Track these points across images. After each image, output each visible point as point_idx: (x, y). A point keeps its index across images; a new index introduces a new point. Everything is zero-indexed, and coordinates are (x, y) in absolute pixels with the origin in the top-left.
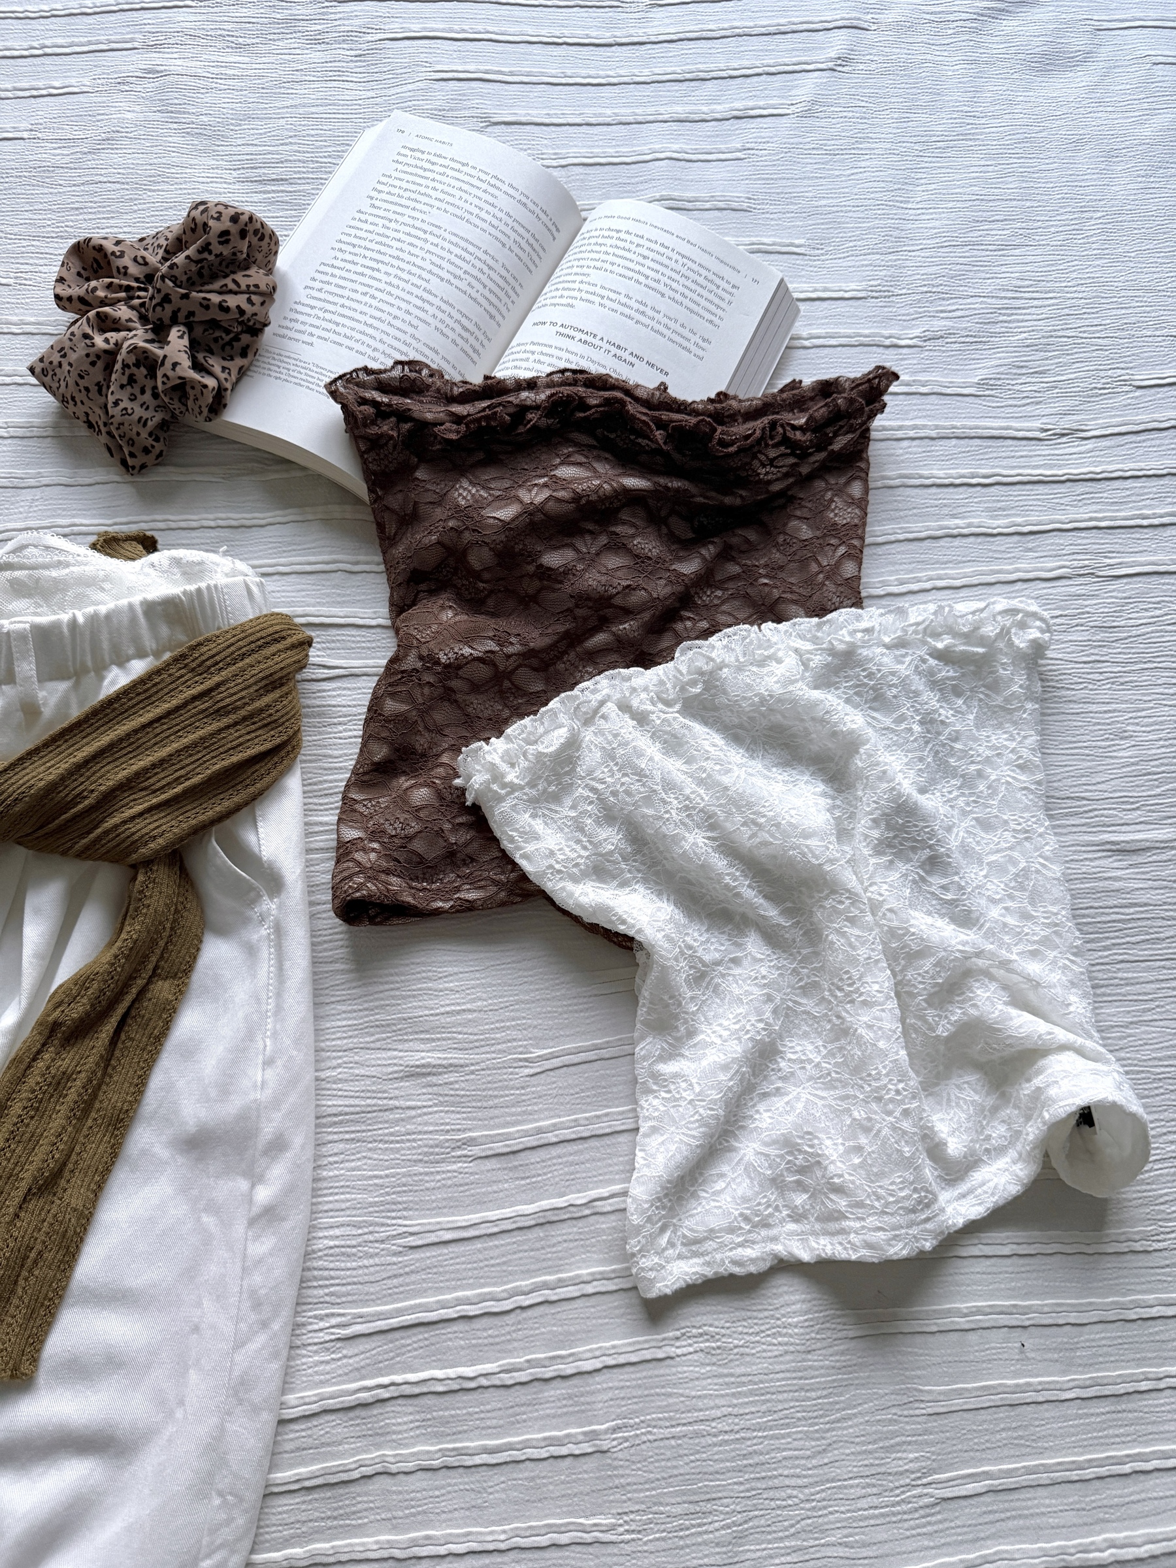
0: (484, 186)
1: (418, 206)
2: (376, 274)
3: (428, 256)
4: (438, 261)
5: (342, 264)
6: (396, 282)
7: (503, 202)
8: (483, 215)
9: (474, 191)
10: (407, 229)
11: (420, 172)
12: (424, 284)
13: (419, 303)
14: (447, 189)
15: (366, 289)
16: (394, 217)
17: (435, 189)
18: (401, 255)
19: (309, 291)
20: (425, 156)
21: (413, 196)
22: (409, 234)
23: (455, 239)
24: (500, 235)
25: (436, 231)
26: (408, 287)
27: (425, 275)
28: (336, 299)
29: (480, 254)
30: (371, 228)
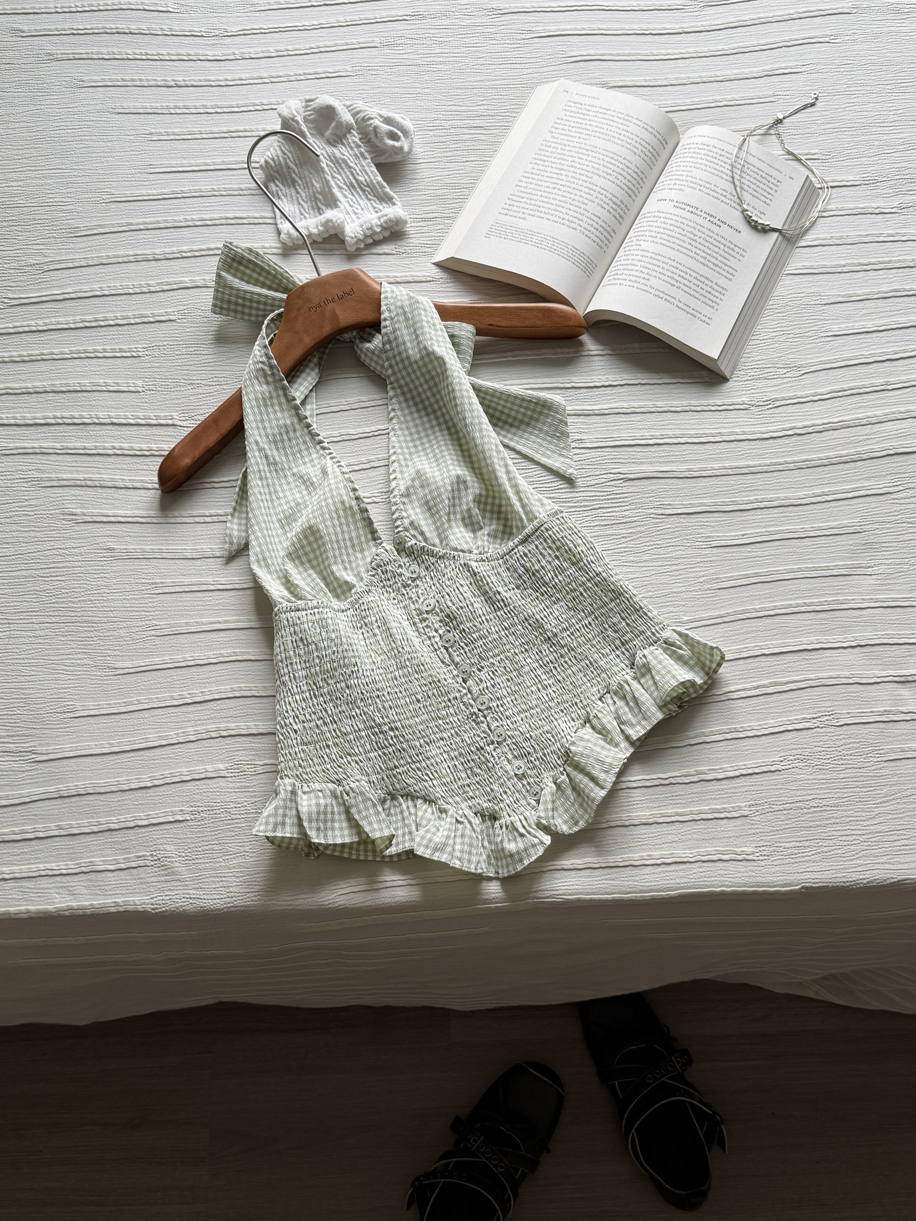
0: (621, 121)
1: (582, 136)
2: (559, 177)
3: (590, 164)
4: (597, 166)
5: (538, 172)
6: (572, 180)
7: (633, 128)
8: (622, 137)
9: (616, 124)
10: (577, 150)
11: (582, 116)
12: (589, 180)
13: (587, 191)
14: (598, 124)
15: (555, 186)
16: (568, 143)
17: (590, 125)
18: (574, 164)
19: (518, 188)
20: (583, 106)
21: (578, 130)
22: (578, 153)
23: (606, 153)
24: (633, 148)
25: (594, 149)
26: (580, 182)
27: (589, 175)
28: (537, 193)
29: (621, 160)
30: (554, 150)
